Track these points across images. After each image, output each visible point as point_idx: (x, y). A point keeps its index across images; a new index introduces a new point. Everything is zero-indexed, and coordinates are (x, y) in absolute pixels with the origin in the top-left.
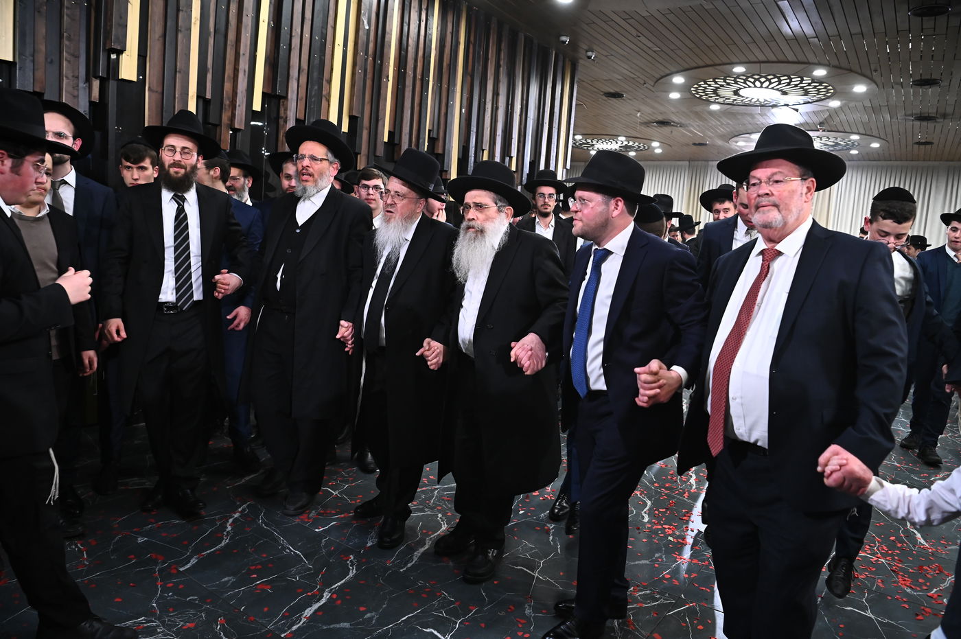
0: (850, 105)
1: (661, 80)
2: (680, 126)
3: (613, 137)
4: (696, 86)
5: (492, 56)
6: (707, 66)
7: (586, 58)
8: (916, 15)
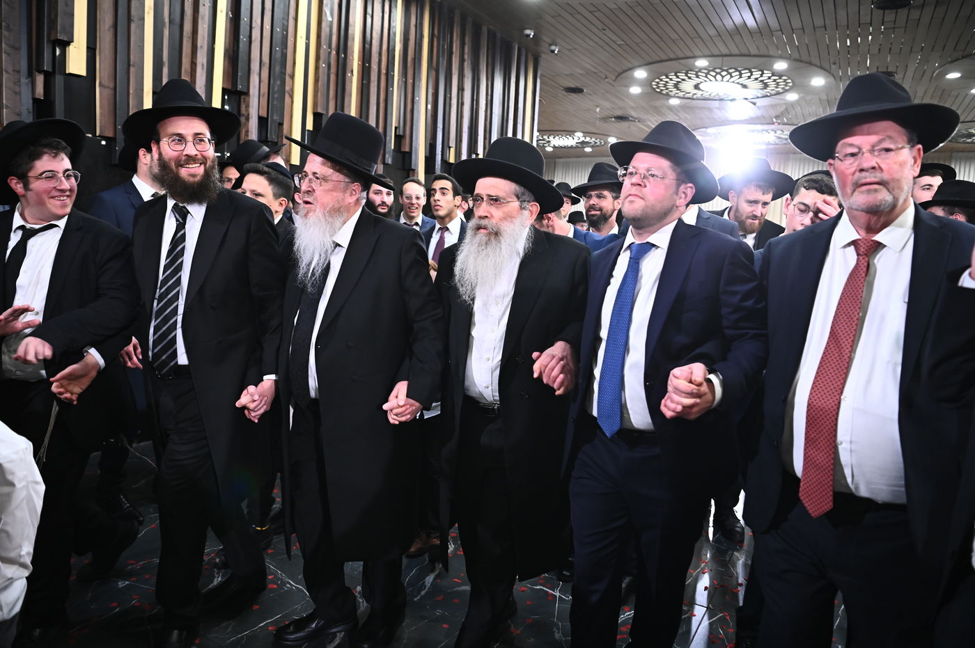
0: (807, 98)
1: (622, 75)
2: (639, 121)
3: (570, 133)
4: (657, 80)
5: (456, 50)
6: (671, 60)
7: (549, 52)
8: (879, 7)
